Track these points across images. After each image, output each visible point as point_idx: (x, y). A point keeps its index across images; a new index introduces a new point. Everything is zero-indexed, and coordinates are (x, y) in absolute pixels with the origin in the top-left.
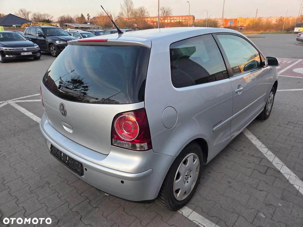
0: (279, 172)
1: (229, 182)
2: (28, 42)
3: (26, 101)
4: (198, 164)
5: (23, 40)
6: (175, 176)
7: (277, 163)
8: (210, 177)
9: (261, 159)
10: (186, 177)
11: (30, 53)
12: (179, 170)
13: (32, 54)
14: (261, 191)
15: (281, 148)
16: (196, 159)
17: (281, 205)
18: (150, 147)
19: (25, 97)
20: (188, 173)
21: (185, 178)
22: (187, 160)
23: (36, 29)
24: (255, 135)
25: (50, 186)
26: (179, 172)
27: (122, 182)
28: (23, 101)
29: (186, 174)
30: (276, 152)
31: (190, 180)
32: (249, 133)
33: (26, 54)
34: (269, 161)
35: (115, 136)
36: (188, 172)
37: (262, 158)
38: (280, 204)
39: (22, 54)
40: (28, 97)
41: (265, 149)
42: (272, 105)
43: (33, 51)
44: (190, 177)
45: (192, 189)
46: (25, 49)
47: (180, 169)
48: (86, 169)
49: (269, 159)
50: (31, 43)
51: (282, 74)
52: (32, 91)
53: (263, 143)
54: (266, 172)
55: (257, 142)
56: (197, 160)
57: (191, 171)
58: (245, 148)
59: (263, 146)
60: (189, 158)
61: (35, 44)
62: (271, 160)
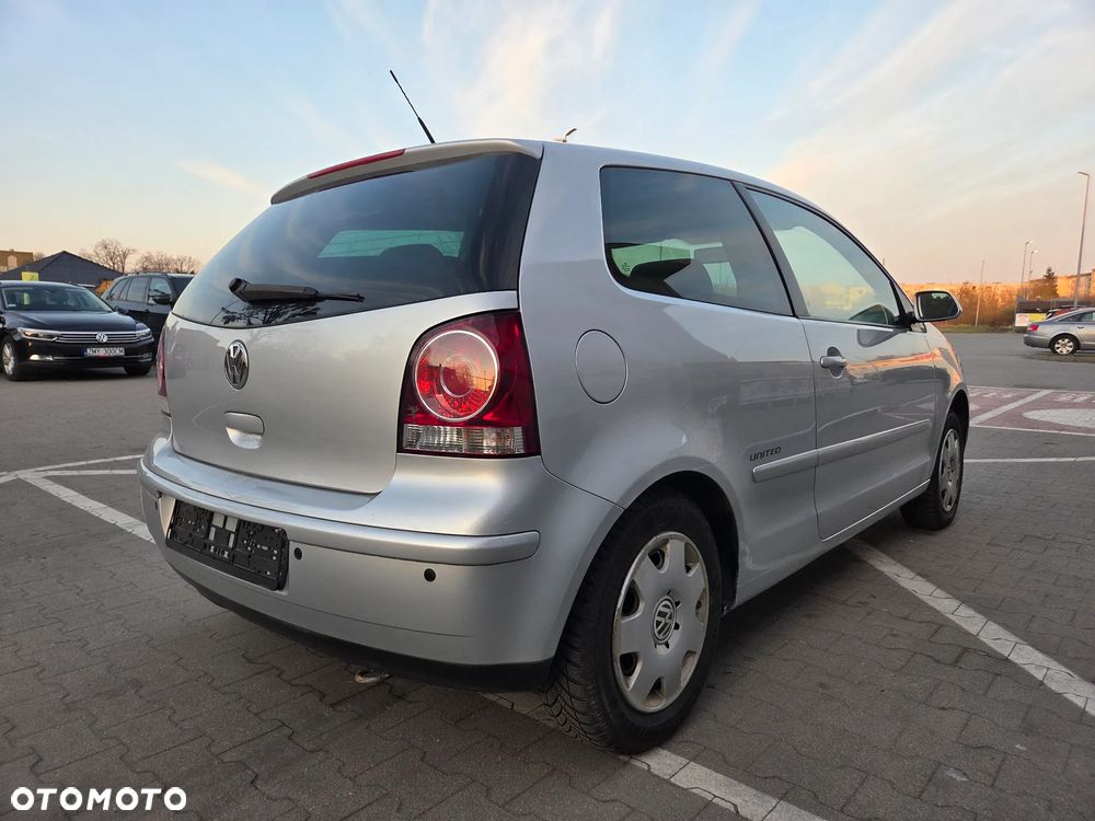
0: (1007, 659)
1: (822, 685)
2: (116, 316)
3: (83, 472)
4: (704, 590)
5: (100, 310)
6: (619, 594)
7: (995, 637)
8: (752, 672)
9: (935, 627)
10: (659, 619)
11: (118, 351)
12: (633, 575)
13: (122, 354)
14: (944, 709)
15: (1004, 598)
16: (695, 563)
17: (1024, 748)
18: (532, 447)
19: (84, 463)
20: (666, 606)
21: (658, 623)
22: (663, 554)
23: (149, 283)
24: (910, 567)
25: (142, 692)
26: (632, 582)
27: (430, 576)
28: (75, 473)
29: (661, 609)
30: (988, 610)
31: (675, 638)
32: (886, 558)
33: (102, 352)
34: (968, 634)
35: (414, 410)
36: (668, 603)
37: (940, 624)
38: (1018, 746)
39: (90, 352)
40: (90, 462)
41: (947, 602)
42: (957, 477)
43: (127, 346)
44: (677, 627)
45: (684, 684)
46: (102, 336)
47: (638, 572)
48: (298, 554)
49: (965, 627)
50: (128, 319)
51: (989, 421)
52: (108, 448)
53: (939, 586)
54: (957, 661)
55: (915, 583)
56: (698, 570)
57: (677, 604)
58: (874, 597)
59: (939, 593)
60: (668, 546)
61: (140, 325)
62: (973, 630)
